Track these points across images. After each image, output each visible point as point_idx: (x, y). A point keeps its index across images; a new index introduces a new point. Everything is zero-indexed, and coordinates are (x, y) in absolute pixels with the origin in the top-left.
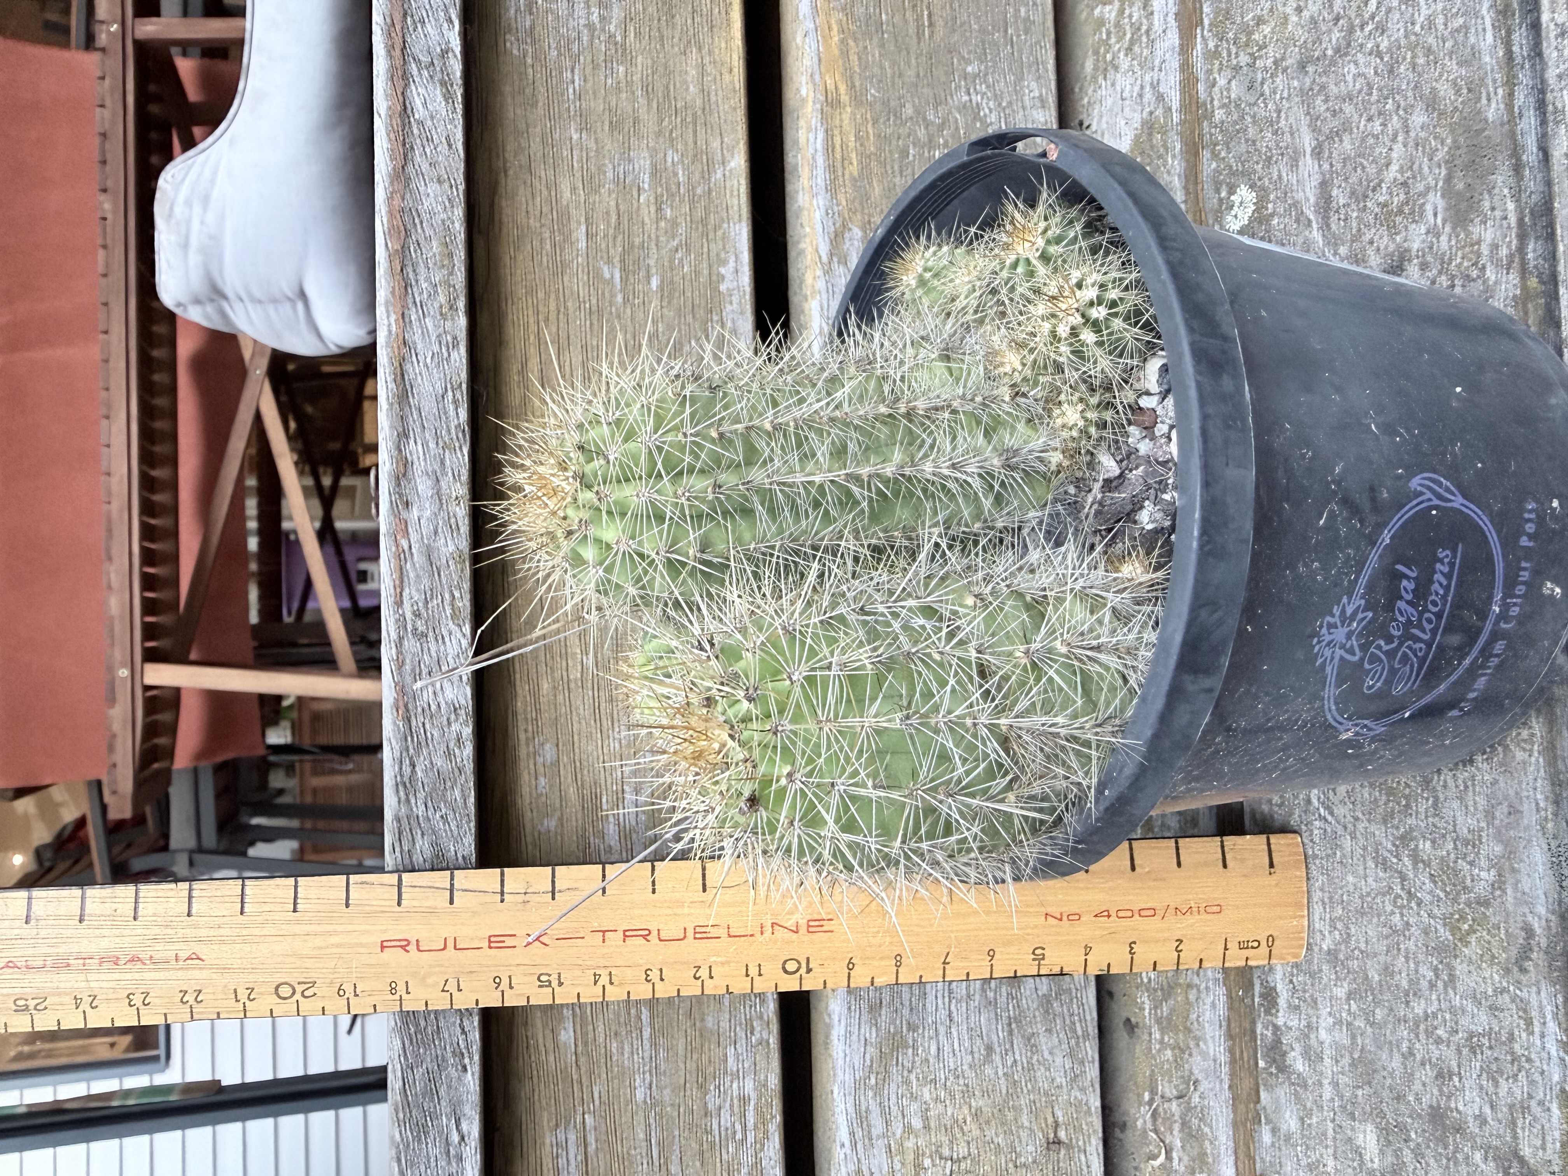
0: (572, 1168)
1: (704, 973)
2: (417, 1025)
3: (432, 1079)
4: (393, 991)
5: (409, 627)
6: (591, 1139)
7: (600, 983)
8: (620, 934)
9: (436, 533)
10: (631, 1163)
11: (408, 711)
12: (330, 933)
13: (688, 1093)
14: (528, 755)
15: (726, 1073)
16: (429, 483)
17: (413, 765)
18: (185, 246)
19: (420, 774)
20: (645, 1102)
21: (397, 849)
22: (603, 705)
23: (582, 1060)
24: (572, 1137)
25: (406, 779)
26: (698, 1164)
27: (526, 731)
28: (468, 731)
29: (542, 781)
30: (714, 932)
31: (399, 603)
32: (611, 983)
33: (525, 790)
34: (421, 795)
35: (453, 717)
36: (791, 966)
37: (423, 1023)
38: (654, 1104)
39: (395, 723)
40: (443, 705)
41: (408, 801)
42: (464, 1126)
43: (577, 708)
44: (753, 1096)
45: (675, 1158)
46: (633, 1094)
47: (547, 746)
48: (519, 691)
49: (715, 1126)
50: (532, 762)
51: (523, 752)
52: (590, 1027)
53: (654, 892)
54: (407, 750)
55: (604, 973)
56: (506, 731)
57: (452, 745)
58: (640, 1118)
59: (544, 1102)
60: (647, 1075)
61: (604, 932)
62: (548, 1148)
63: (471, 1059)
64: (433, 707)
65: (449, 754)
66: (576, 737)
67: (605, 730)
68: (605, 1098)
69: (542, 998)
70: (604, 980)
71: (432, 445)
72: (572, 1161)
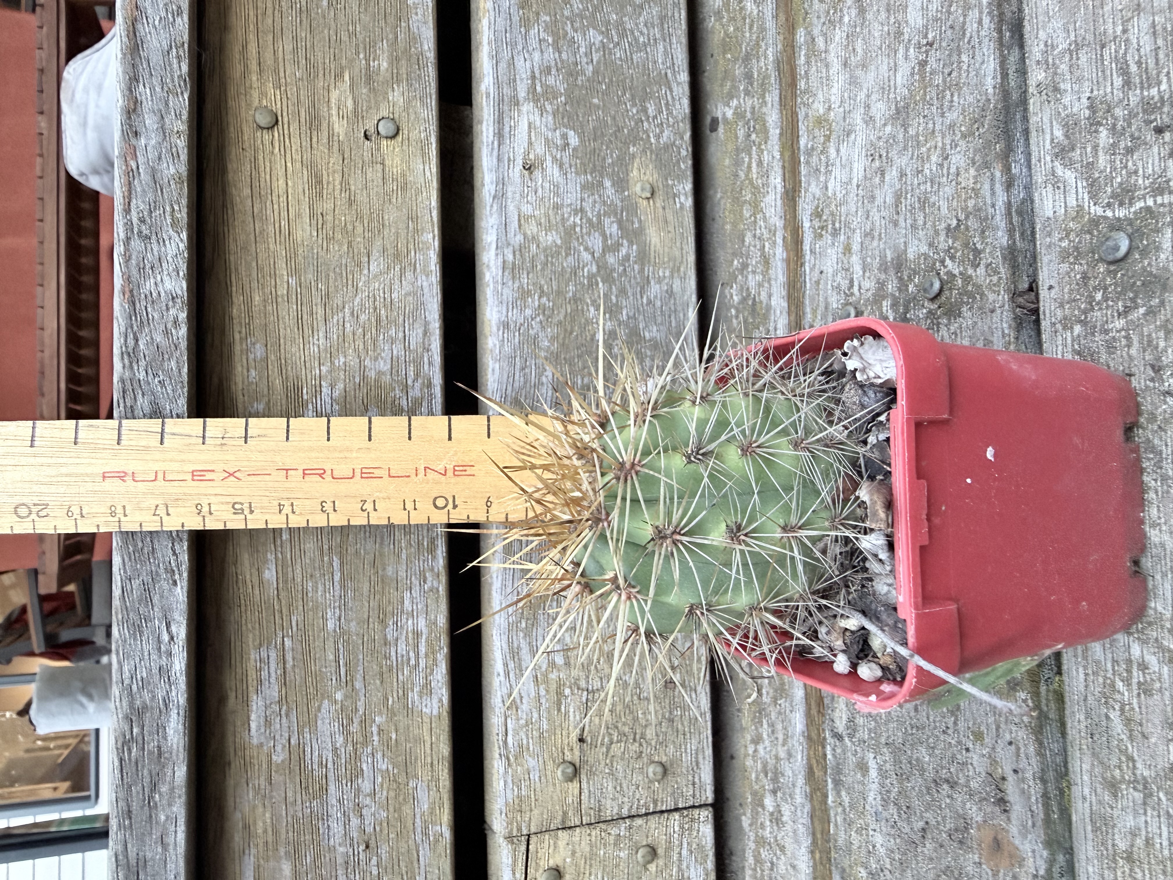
0: (273, 680)
1: (369, 506)
2: (135, 546)
3: (147, 589)
4: (113, 513)
5: (136, 230)
6: (289, 657)
7: (284, 512)
8: (301, 472)
9: (160, 158)
10: (322, 679)
11: (133, 296)
12: (62, 465)
13: (371, 626)
14: (241, 351)
15: (402, 612)
16: (155, 118)
17: (137, 340)
18: (84, 124)
19: (142, 347)
20: (335, 631)
21: (122, 405)
22: (305, 317)
23: (283, 594)
24: (273, 655)
25: (130, 350)
26: (378, 682)
27: (240, 332)
28: (183, 316)
29: (253, 373)
30: (377, 472)
31: (127, 211)
32: (293, 512)
33: (239, 379)
34: (143, 363)
35: (171, 304)
36: (440, 503)
37: (140, 545)
38: (342, 633)
39: (122, 305)
40: (163, 294)
41: (131, 367)
42: (174, 628)
43: (283, 318)
44: (425, 631)
45: (359, 677)
46: (325, 625)
47: (258, 346)
48: (235, 300)
49: (393, 654)
50: (244, 357)
51: (237, 348)
52: (290, 569)
53: (328, 440)
54: (132, 328)
55: (287, 503)
56: (223, 332)
57: (169, 326)
58: (330, 645)
59: (249, 626)
60: (337, 610)
61: (287, 470)
62: (252, 662)
63: (180, 575)
64: (154, 295)
65: (167, 332)
66: (282, 341)
67: (306, 336)
68: (301, 626)
69: (235, 523)
70: (287, 509)
71: (158, 89)
72: (273, 675)
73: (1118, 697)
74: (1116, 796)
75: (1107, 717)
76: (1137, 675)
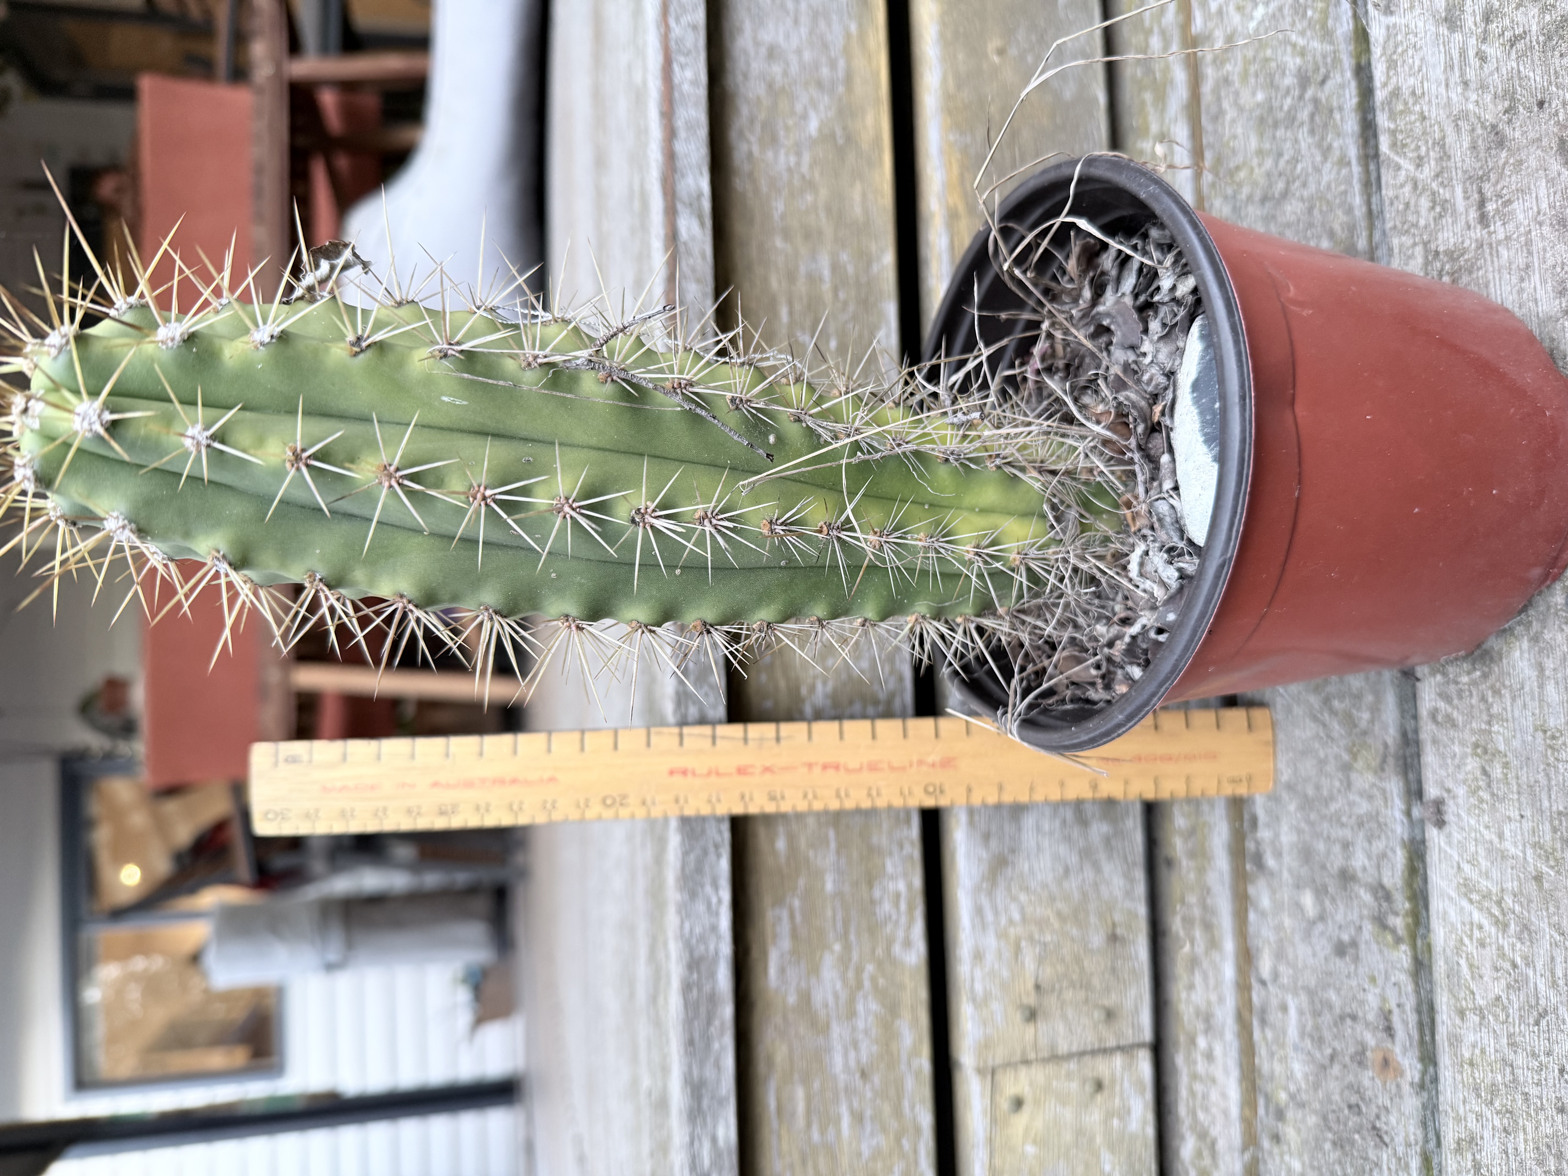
0: (786, 933)
1: (874, 793)
4: (677, 801)
7: (807, 799)
8: (820, 766)
10: (823, 933)
12: (637, 764)
13: (860, 888)
15: (885, 876)
23: (791, 862)
24: (785, 913)
30: (880, 765)
32: (815, 798)
36: (931, 791)
37: (695, 824)
42: (721, 894)
44: (904, 891)
49: (878, 911)
52: (796, 839)
53: (841, 741)
55: (810, 792)
59: (766, 889)
60: (833, 873)
61: (810, 765)
62: (769, 920)
63: (724, 849)
69: (770, 808)
70: (810, 796)
72: (785, 929)
73: (1464, 948)
74: (1463, 1019)
75: (1458, 963)
76: (1477, 934)
